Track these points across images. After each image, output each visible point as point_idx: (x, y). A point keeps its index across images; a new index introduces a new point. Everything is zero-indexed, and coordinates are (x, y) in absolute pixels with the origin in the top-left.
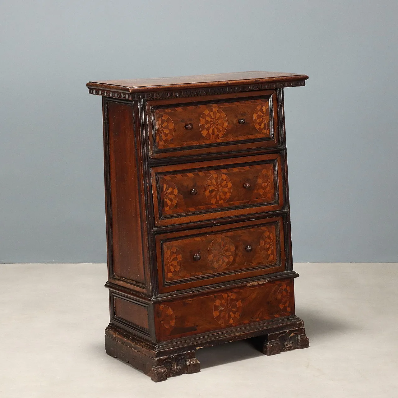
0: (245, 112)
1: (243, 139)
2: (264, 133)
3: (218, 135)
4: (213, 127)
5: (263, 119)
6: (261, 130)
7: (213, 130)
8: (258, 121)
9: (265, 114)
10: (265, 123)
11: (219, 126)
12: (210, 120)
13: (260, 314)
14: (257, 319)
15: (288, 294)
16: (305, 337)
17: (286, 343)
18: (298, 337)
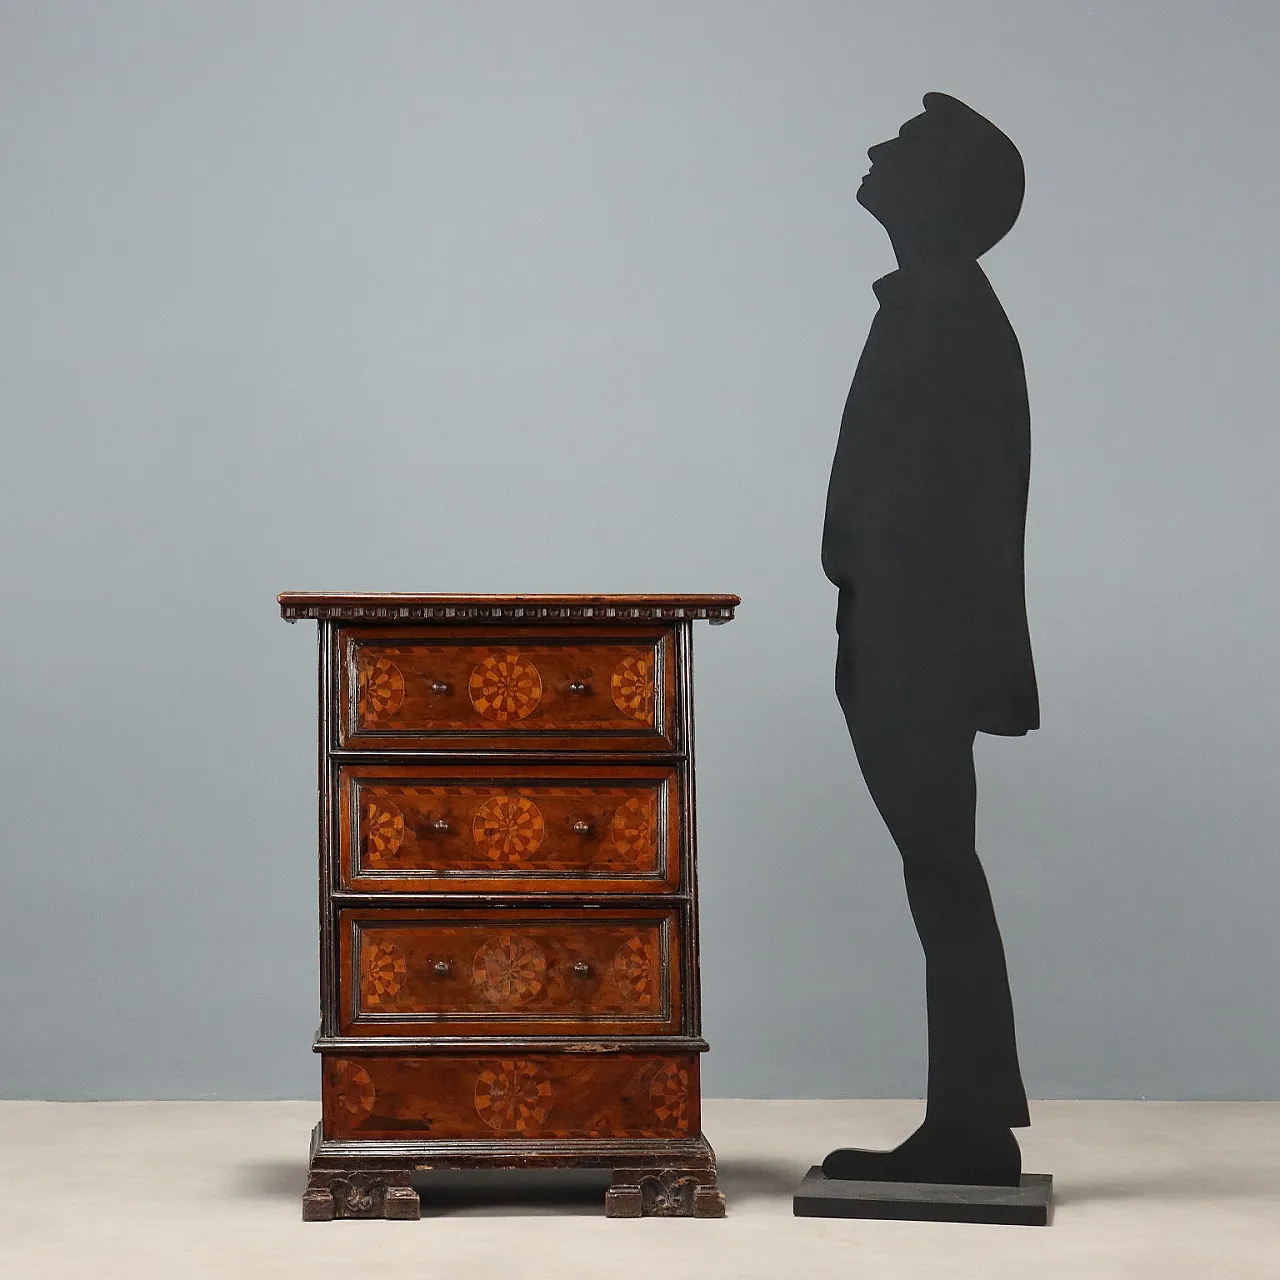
0: (590, 671)
1: (581, 727)
2: (639, 720)
3: (516, 713)
4: (503, 694)
5: (637, 688)
6: (632, 711)
7: (504, 701)
8: (624, 691)
9: (643, 677)
10: (643, 699)
11: (518, 694)
12: (496, 679)
13: (600, 1121)
14: (593, 1133)
15: (683, 1088)
16: (712, 1192)
17: (660, 1198)
18: (694, 1189)
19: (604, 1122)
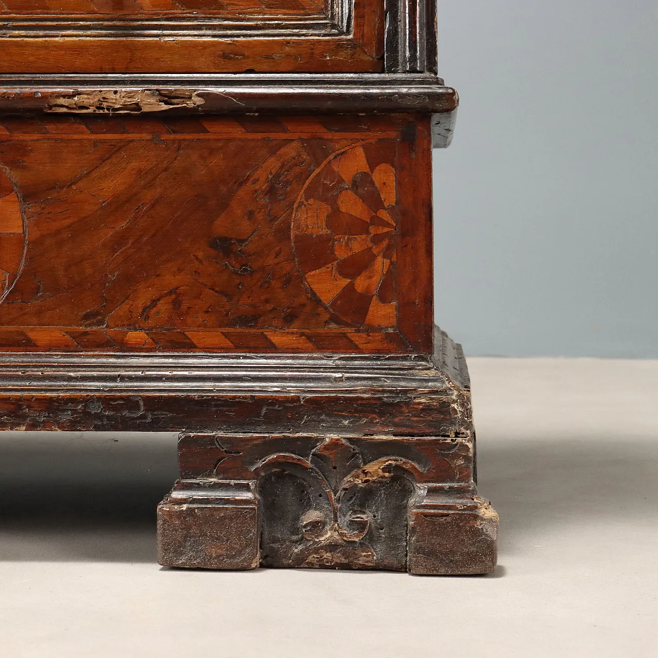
13: (154, 302)
14: (135, 336)
15: (384, 215)
16: (460, 502)
17: (313, 515)
18: (407, 492)
19: (163, 307)
